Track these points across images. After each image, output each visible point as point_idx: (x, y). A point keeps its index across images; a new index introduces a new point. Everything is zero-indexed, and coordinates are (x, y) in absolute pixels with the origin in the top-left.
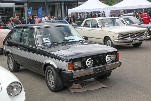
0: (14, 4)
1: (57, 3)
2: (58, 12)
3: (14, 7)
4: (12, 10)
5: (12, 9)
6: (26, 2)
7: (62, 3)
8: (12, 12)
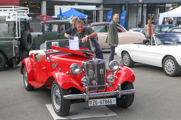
0: (95, 6)
1: (137, 5)
2: (137, 16)
3: (95, 10)
4: (92, 14)
5: (92, 12)
6: (102, 4)
7: (144, 5)
8: (92, 15)
